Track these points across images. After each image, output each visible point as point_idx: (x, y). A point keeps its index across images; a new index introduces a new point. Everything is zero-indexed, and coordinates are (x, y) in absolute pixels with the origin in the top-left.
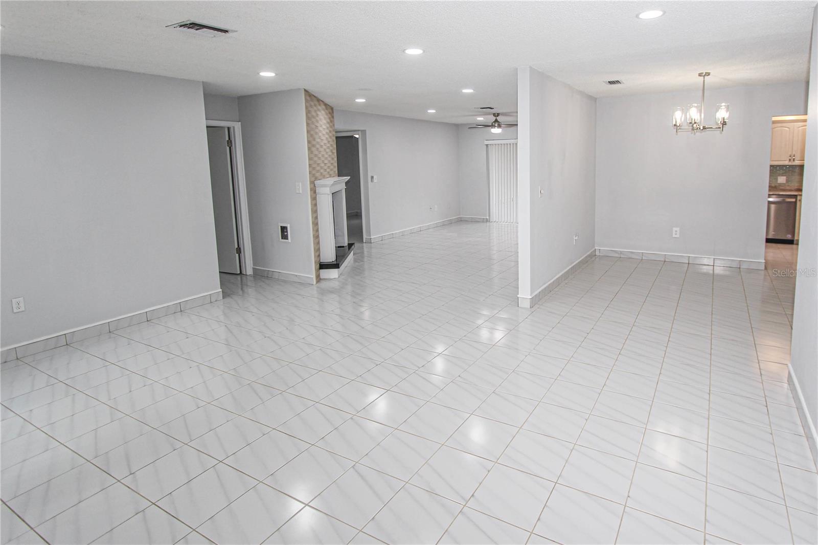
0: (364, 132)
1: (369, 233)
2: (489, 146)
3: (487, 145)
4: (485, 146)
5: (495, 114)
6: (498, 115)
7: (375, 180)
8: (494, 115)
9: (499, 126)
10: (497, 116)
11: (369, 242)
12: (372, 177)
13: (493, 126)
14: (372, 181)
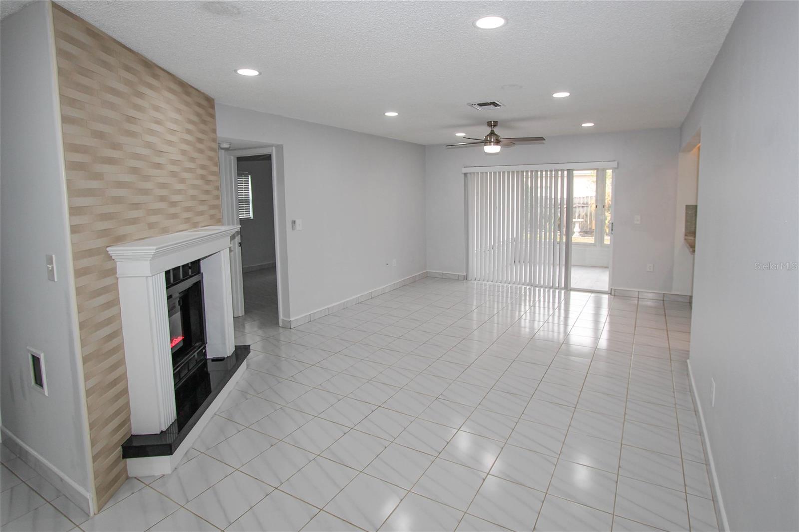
0: (280, 148)
1: (287, 313)
2: (469, 175)
3: (466, 174)
4: (463, 175)
5: (491, 122)
6: (496, 124)
7: (298, 226)
8: (490, 124)
9: (498, 142)
10: (495, 126)
11: (287, 327)
12: (294, 222)
13: (487, 142)
14: (293, 229)
